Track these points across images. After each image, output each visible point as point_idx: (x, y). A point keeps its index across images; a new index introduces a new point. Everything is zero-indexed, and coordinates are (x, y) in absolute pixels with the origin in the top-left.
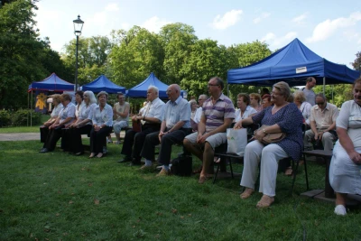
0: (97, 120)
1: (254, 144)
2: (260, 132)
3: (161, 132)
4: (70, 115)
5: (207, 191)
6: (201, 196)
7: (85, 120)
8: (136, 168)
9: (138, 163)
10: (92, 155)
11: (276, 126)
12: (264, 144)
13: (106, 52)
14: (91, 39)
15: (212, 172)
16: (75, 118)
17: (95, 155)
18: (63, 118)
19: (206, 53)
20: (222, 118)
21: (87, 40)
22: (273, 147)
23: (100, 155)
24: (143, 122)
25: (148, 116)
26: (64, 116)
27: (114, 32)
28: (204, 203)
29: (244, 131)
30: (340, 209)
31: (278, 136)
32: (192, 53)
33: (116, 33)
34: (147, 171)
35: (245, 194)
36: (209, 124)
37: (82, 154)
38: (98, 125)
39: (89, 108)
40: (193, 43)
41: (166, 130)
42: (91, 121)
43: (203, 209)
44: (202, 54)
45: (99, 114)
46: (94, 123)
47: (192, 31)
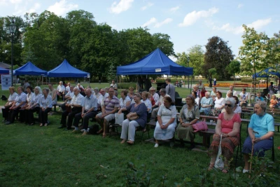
0: (43, 104)
1: (126, 120)
2: (129, 115)
3: (83, 113)
4: (23, 100)
5: (107, 141)
6: (104, 143)
7: (35, 104)
8: (71, 132)
9: (70, 128)
10: (41, 125)
11: (135, 113)
12: (130, 120)
13: (20, 30)
14: (6, 19)
15: (108, 132)
16: (27, 102)
17: (43, 125)
18: (19, 102)
19: (102, 36)
20: (113, 107)
21: (3, 18)
22: (134, 122)
23: (46, 125)
24: (72, 107)
25: (75, 104)
26: (20, 101)
27: (27, 14)
28: (106, 146)
29: (122, 114)
30: (156, 145)
31: (136, 117)
32: (91, 35)
33: (29, 16)
34: (76, 133)
35: (123, 142)
36: (107, 110)
37: (34, 124)
38: (44, 107)
39: (37, 97)
40: (92, 27)
41: (85, 112)
42: (38, 104)
43: (105, 148)
44: (100, 36)
45: (44, 101)
46: (41, 106)
47: (92, 17)
